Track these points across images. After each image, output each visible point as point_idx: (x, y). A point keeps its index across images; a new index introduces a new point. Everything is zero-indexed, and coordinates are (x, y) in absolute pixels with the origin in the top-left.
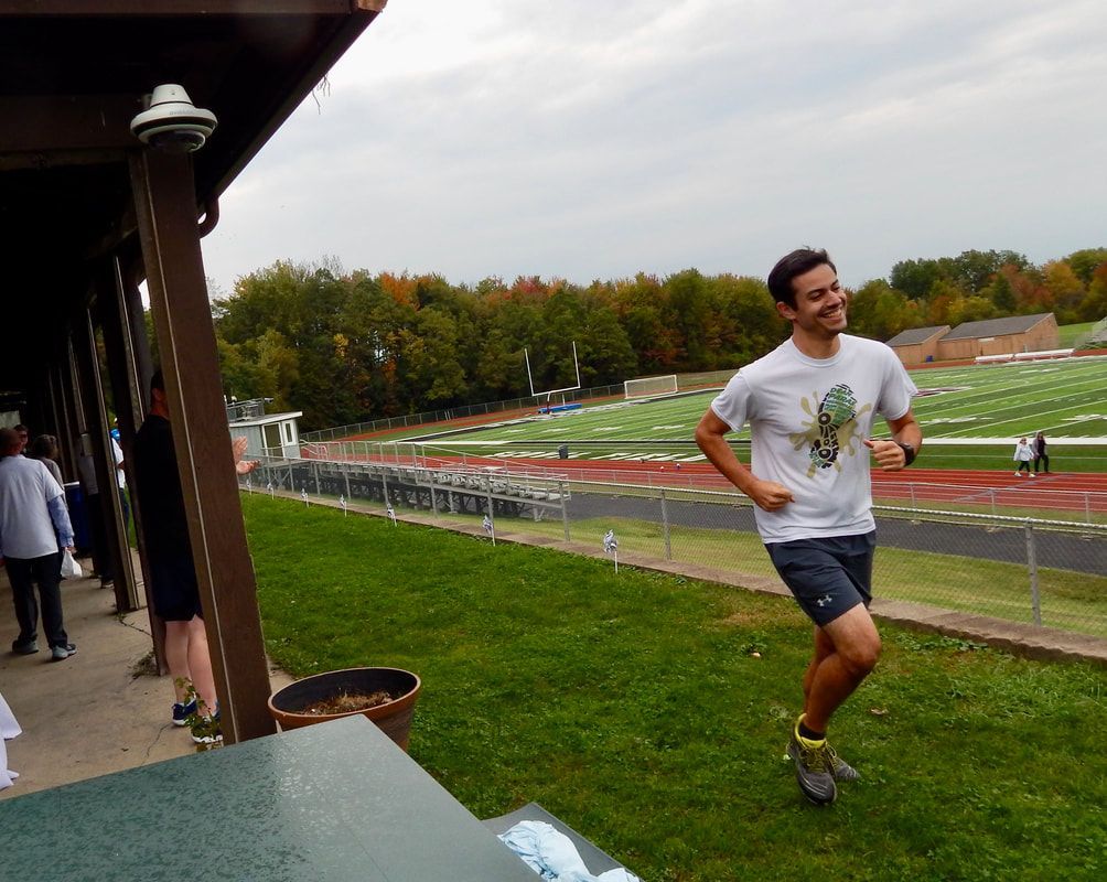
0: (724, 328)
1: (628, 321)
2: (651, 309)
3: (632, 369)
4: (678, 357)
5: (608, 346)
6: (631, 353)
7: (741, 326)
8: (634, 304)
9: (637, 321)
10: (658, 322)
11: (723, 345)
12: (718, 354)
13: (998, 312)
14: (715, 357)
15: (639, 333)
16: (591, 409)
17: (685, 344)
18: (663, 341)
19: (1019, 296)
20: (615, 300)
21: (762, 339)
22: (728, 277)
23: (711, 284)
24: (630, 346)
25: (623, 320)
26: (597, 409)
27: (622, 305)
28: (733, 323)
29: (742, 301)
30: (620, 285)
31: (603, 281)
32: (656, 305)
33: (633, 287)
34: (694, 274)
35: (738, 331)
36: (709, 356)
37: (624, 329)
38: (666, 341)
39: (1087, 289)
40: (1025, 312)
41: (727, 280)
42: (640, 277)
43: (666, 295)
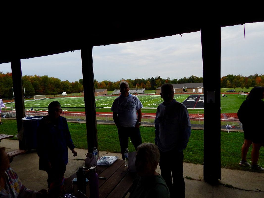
0: (52, 87)
1: (33, 84)
2: (38, 82)
3: (34, 93)
4: (43, 92)
5: (29, 88)
6: (34, 90)
7: (55, 87)
8: (34, 81)
9: (35, 84)
10: (39, 85)
11: (52, 90)
12: (51, 92)
13: (96, 88)
14: (50, 92)
15: (35, 86)
16: (28, 101)
17: (44, 89)
18: (40, 88)
19: (98, 86)
20: (30, 80)
21: (59, 89)
22: (53, 78)
23: (50, 79)
24: (34, 89)
25: (32, 83)
26: (29, 101)
27: (32, 81)
28: (54, 86)
29: (56, 82)
30: (31, 77)
31: (27, 76)
32: (39, 81)
33: (34, 77)
34: (47, 77)
35: (55, 88)
36: (49, 92)
37: (32, 85)
38: (41, 88)
39: (107, 86)
40: (99, 89)
41: (53, 79)
42: (35, 76)
43: (41, 79)
